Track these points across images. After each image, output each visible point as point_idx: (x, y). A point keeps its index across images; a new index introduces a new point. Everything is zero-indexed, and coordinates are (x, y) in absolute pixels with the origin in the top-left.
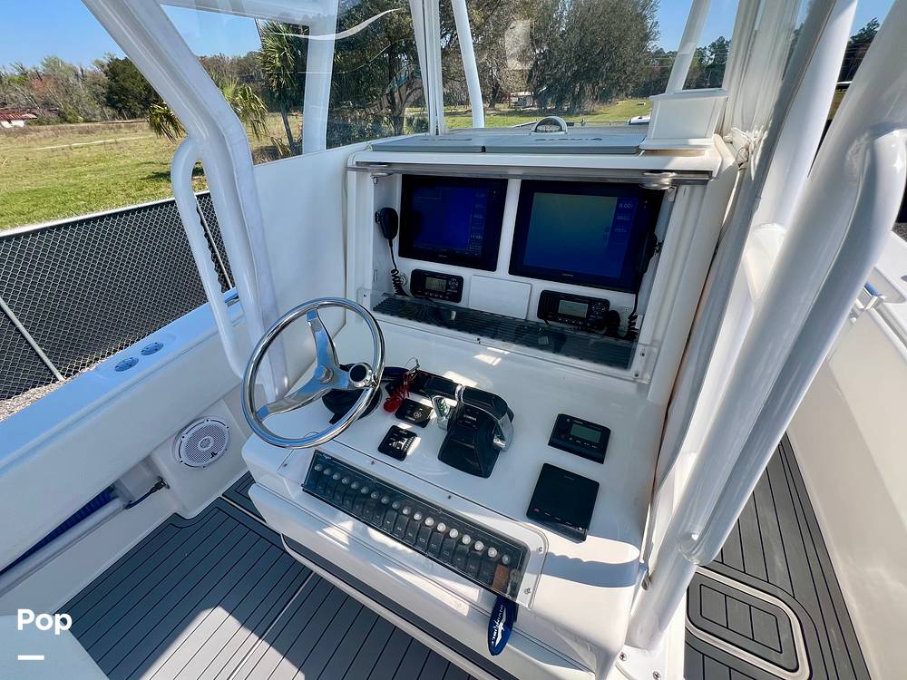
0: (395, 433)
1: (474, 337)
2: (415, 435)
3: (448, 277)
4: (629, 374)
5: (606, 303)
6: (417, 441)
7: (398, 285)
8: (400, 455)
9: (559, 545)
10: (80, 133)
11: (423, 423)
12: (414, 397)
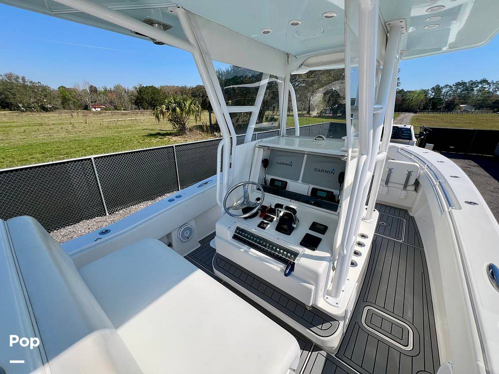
0: (262, 222)
1: (289, 200)
2: (268, 224)
3: (283, 181)
4: (336, 213)
5: (332, 193)
6: (269, 225)
7: (265, 182)
8: (264, 228)
9: (308, 251)
10: (122, 114)
11: (272, 220)
12: (268, 214)
